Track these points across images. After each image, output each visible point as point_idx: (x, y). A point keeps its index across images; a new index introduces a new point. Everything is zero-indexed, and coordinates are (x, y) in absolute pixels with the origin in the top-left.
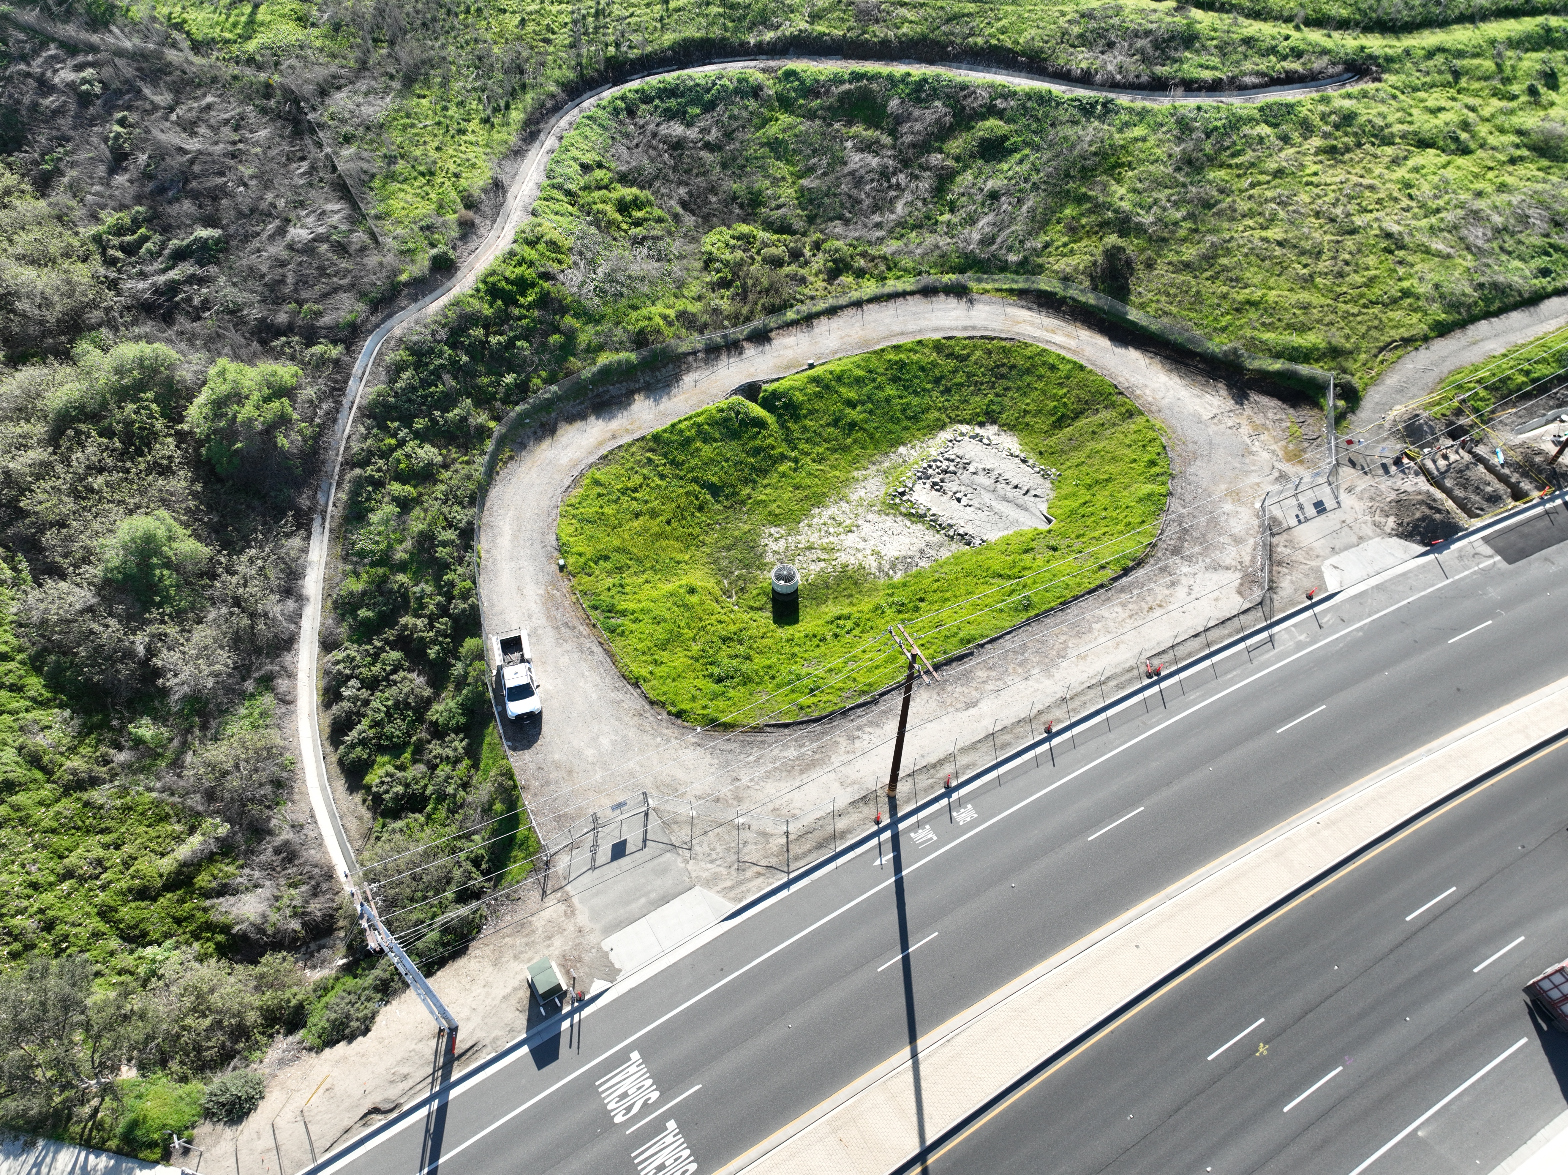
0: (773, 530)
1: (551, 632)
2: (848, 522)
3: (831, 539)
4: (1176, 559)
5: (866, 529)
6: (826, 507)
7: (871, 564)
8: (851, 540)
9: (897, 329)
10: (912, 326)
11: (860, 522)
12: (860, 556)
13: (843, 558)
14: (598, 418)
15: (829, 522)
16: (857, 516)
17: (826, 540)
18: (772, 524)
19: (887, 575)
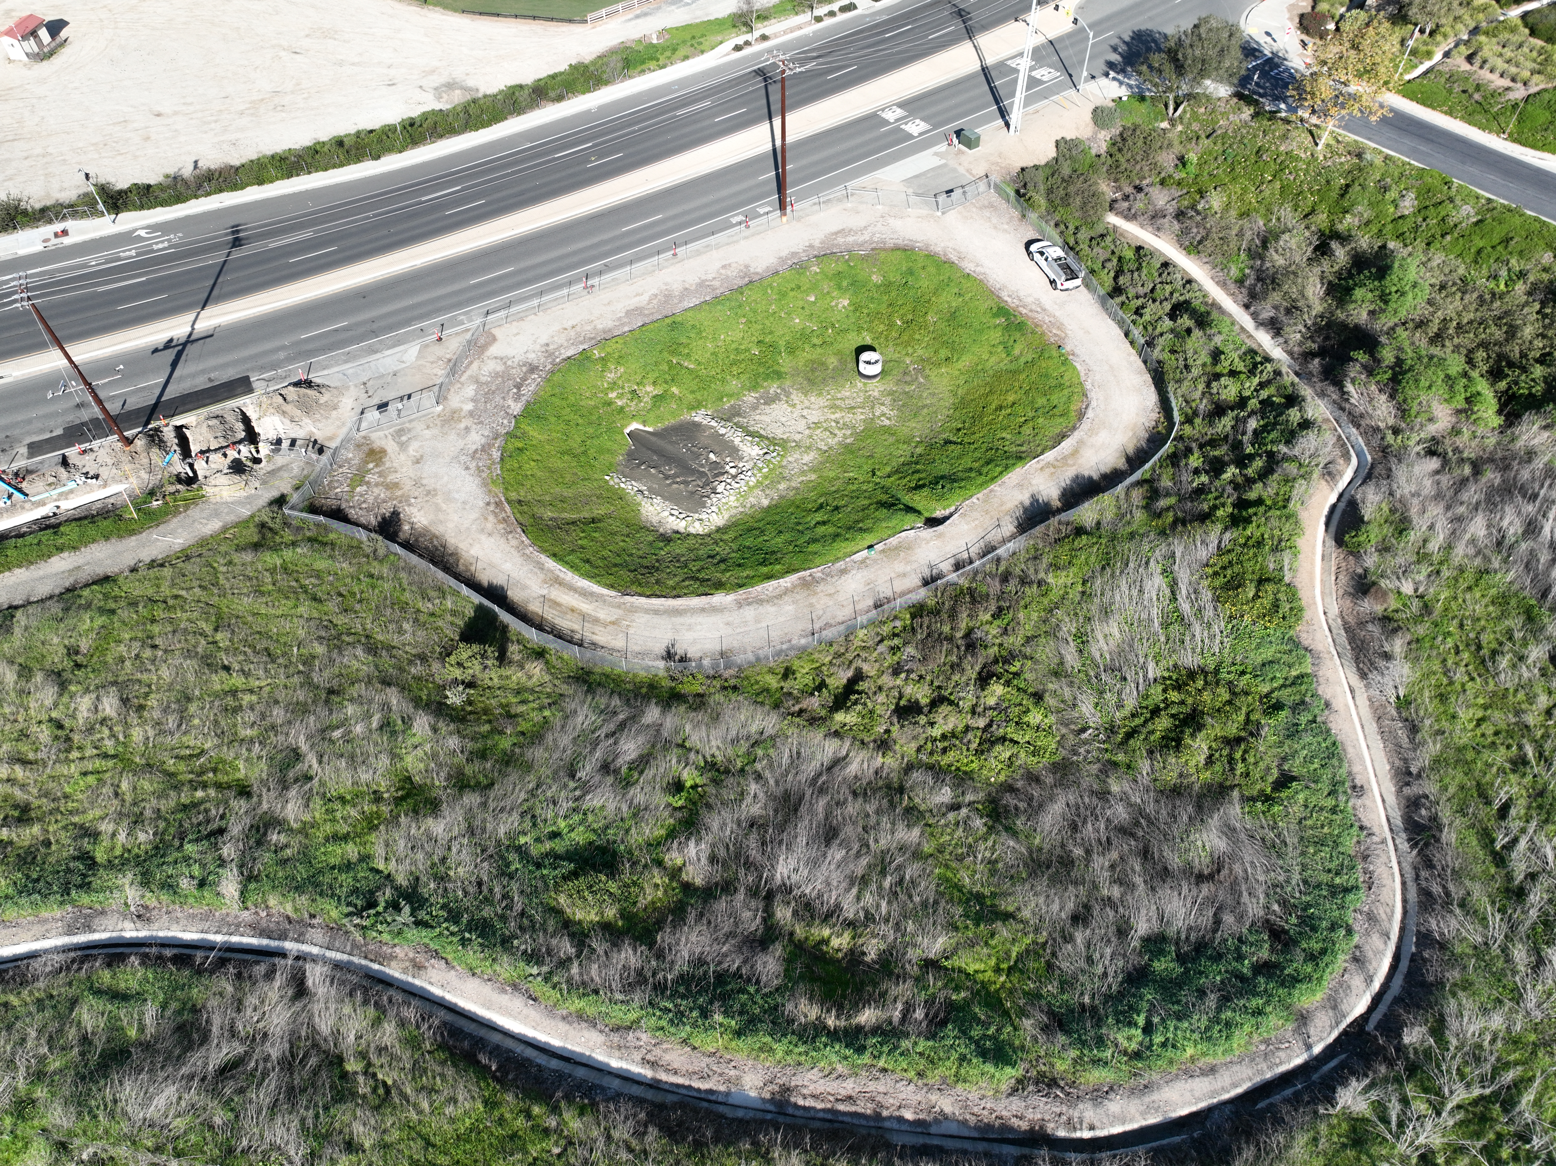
0: (887, 422)
1: (1047, 307)
2: (818, 432)
3: (833, 417)
4: (535, 363)
5: (801, 425)
6: (840, 443)
7: (796, 397)
8: (814, 416)
9: (770, 609)
10: (749, 613)
11: (807, 432)
12: (807, 403)
13: (822, 402)
14: (1090, 478)
15: (836, 431)
16: (810, 437)
17: (838, 415)
18: (889, 427)
19: (783, 390)
